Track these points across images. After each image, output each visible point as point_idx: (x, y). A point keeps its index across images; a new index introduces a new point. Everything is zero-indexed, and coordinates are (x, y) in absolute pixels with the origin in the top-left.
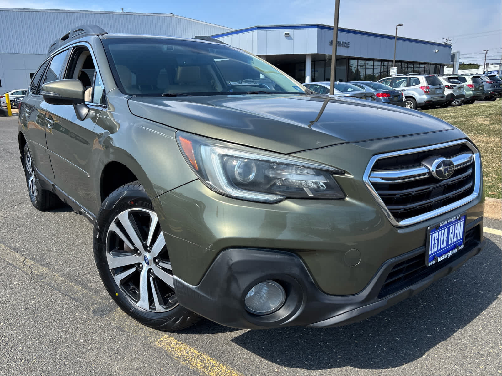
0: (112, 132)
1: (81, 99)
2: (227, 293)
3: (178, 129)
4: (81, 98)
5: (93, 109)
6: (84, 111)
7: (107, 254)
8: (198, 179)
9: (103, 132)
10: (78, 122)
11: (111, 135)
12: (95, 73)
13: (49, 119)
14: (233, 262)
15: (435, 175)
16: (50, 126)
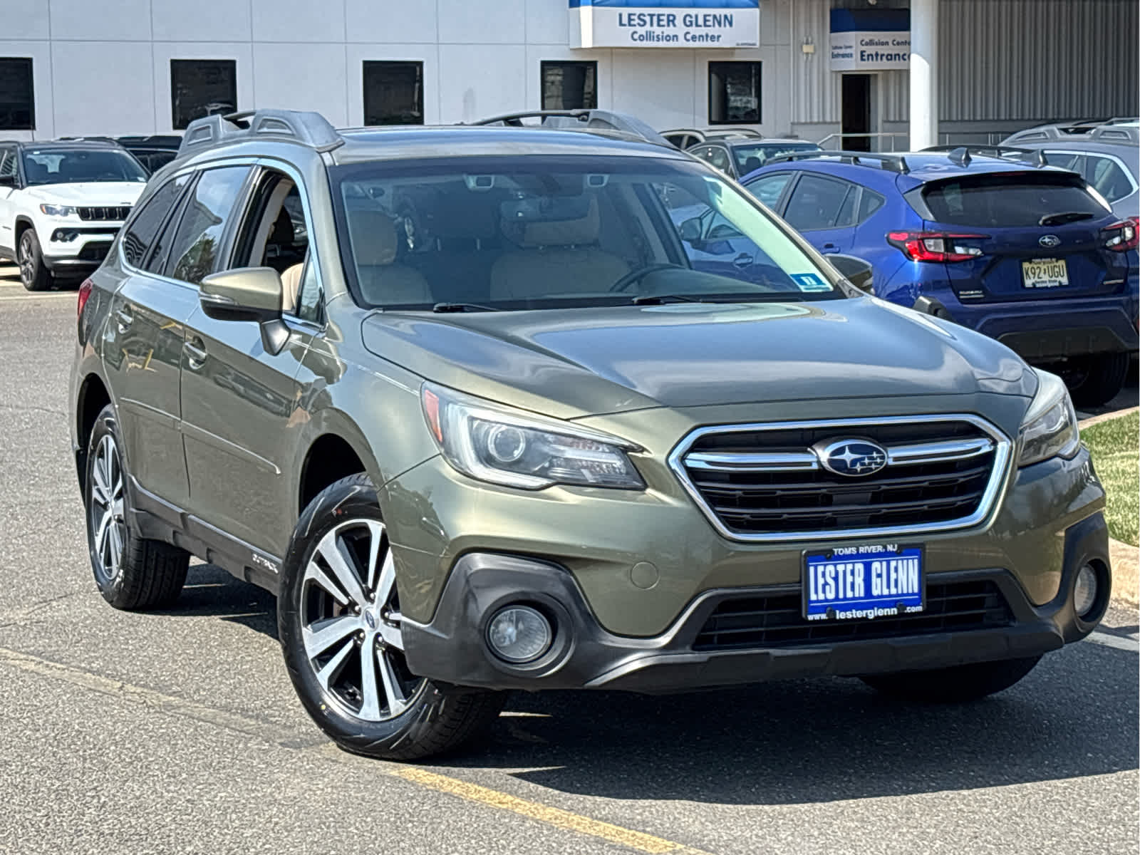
0: (330, 381)
1: (275, 311)
2: (464, 620)
3: (426, 379)
4: (276, 308)
5: (297, 332)
6: (279, 336)
7: (304, 629)
8: (440, 454)
9: (312, 381)
10: (265, 358)
11: (329, 388)
12: (307, 253)
13: (192, 345)
14: (472, 571)
15: (827, 465)
16: (194, 365)
